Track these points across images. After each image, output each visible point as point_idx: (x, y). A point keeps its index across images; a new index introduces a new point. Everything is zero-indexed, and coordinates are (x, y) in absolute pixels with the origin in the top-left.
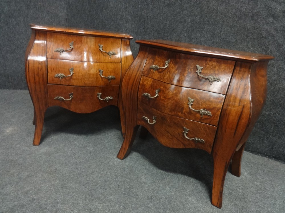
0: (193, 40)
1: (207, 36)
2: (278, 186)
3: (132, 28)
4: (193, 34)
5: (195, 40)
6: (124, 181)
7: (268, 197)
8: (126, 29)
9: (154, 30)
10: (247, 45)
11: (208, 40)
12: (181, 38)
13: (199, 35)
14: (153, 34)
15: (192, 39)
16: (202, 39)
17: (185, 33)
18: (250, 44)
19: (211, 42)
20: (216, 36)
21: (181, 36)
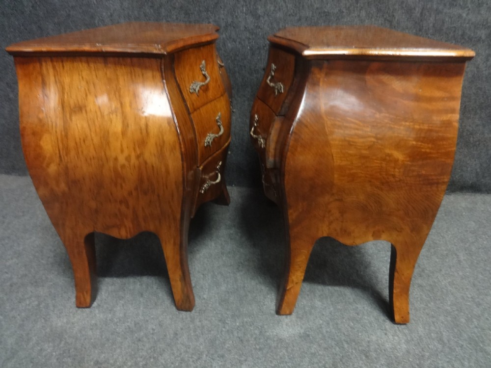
0: (261, 18)
1: (287, 7)
2: (446, 232)
3: (124, 9)
4: (259, 7)
5: (266, 18)
6: (242, 324)
7: (447, 255)
8: (109, 14)
9: (175, 8)
10: (359, 16)
11: (290, 15)
12: (236, 17)
13: (272, 8)
14: (175, 17)
15: (259, 16)
16: (278, 15)
17: (243, 6)
18: (363, 13)
19: (296, 18)
20: (303, 6)
21: (236, 14)
